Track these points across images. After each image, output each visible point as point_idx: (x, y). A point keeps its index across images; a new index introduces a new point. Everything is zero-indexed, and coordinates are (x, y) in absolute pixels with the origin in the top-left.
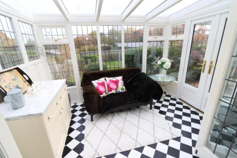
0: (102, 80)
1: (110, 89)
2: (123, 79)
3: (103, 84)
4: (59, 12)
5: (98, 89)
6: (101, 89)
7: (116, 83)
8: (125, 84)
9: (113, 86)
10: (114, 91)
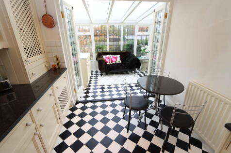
0: (108, 56)
1: (112, 61)
2: (120, 57)
3: (108, 58)
4: (88, 18)
5: (105, 60)
6: (107, 60)
7: (116, 58)
8: (121, 59)
9: (114, 60)
10: (114, 63)
